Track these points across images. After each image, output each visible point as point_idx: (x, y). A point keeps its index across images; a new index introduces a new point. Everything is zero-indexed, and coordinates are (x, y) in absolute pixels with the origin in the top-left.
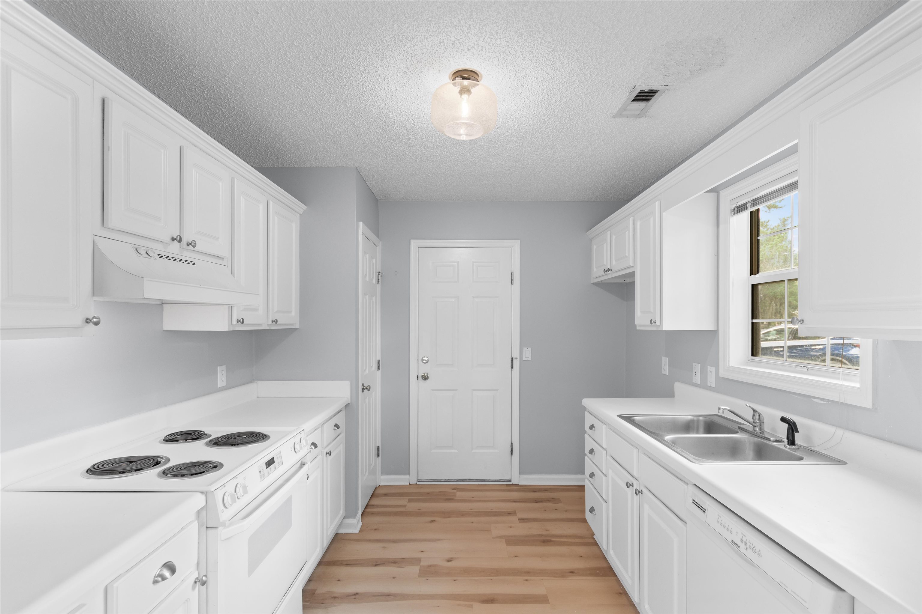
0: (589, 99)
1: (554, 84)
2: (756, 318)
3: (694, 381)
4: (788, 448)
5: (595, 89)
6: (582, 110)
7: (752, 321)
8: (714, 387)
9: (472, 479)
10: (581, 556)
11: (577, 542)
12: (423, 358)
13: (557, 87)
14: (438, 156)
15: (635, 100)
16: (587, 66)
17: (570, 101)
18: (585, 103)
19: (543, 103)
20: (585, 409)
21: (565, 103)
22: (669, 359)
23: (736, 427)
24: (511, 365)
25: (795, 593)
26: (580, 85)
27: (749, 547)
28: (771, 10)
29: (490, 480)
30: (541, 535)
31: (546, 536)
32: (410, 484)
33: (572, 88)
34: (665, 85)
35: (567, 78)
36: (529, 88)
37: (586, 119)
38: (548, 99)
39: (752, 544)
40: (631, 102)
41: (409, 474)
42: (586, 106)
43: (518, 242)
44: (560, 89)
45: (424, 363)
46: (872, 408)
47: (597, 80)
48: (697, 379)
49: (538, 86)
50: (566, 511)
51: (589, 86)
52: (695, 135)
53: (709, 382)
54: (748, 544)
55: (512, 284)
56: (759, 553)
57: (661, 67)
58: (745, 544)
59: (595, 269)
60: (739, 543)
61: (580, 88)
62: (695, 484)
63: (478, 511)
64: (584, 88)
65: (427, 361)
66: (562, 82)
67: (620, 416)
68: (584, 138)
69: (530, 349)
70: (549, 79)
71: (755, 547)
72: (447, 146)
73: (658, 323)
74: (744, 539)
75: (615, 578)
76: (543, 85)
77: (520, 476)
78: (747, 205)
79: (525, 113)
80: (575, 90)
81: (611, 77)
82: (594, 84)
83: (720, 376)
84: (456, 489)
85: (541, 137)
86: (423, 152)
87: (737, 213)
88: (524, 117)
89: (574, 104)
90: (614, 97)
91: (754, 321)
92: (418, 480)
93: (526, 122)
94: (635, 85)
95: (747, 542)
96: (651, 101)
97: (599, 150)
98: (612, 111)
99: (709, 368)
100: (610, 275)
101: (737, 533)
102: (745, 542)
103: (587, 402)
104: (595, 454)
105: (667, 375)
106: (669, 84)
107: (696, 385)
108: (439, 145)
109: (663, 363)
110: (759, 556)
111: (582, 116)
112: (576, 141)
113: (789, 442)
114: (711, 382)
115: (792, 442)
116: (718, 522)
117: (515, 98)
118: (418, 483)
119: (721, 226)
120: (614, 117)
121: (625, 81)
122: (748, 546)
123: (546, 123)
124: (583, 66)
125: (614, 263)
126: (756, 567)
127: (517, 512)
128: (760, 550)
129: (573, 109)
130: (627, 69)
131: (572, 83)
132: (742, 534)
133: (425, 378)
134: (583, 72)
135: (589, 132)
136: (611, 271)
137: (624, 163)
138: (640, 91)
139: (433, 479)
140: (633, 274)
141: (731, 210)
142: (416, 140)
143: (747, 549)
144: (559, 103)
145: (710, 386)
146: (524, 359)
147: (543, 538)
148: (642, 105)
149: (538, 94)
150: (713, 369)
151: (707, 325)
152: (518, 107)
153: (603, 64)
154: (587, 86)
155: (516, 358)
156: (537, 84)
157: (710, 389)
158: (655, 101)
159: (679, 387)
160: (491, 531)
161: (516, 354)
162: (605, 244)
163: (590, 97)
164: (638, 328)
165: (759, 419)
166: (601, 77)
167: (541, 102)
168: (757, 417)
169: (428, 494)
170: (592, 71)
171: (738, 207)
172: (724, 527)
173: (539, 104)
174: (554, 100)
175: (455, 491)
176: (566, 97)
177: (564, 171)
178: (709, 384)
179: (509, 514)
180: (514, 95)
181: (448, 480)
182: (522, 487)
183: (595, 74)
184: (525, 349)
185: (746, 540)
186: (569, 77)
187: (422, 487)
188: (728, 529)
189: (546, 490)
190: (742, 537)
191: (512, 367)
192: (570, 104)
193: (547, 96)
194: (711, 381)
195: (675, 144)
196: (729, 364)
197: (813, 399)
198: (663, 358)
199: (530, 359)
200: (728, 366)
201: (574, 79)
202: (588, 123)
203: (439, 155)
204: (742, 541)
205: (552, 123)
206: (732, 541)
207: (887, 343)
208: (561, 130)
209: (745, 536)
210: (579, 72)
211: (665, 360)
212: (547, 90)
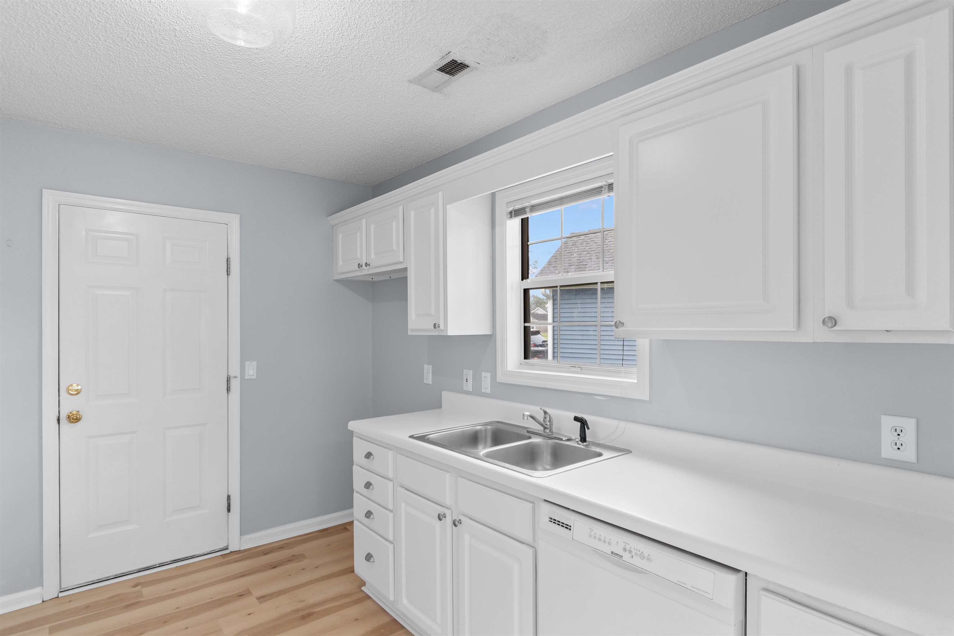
0: (395, 49)
1: (364, 12)
2: (527, 323)
3: (465, 389)
4: (581, 446)
5: (407, 39)
6: (380, 61)
7: (524, 325)
8: (490, 393)
9: (163, 562)
10: (357, 619)
11: (348, 602)
12: (68, 387)
13: (365, 18)
14: (135, 61)
15: (442, 70)
16: (414, 5)
17: (372, 43)
18: (387, 52)
19: (337, 33)
20: (351, 433)
21: (364, 44)
22: (432, 366)
23: (525, 432)
24: (228, 387)
25: (696, 588)
26: (393, 27)
27: (635, 555)
28: (595, 20)
29: (194, 556)
30: (297, 611)
31: (303, 609)
32: (43, 601)
33: (382, 27)
34: (477, 63)
35: (384, 11)
36: (330, 5)
37: (378, 74)
38: (346, 30)
39: (638, 550)
40: (437, 70)
41: (41, 584)
42: (386, 57)
43: (238, 217)
44: (368, 23)
45: (71, 394)
46: (649, 400)
47: (415, 28)
48: (469, 386)
49: (343, 8)
50: (316, 568)
51: (402, 33)
52: (473, 128)
53: (484, 388)
54: (634, 551)
55: (228, 275)
56: (649, 557)
57: (485, 40)
58: (630, 553)
59: (341, 263)
60: (621, 552)
61: (392, 30)
62: (545, 500)
63: (188, 607)
64: (396, 32)
65: (78, 392)
66: (375, 14)
67: (411, 437)
68: (364, 97)
69: (255, 363)
70: (361, 3)
71: (642, 552)
72: (159, 49)
73: (442, 327)
74: (628, 547)
75: (404, 630)
76: (350, 8)
77: (241, 538)
78: (526, 210)
79: (307, 39)
80: (385, 32)
81: (431, 30)
82: (409, 32)
83: (498, 381)
84: (138, 585)
85: (312, 79)
86: (107, 45)
87: (515, 216)
88: (303, 45)
89: (374, 49)
90: (422, 57)
91: (526, 324)
92: (61, 590)
93: (302, 52)
94: (449, 51)
95: (632, 549)
96: (456, 76)
97: (373, 118)
98: (411, 74)
99: (484, 374)
100: (366, 271)
101: (617, 543)
102: (629, 550)
103: (353, 425)
104: (373, 487)
105: (430, 384)
106: (481, 63)
107: (467, 393)
108: (144, 43)
109: (425, 371)
110: (649, 561)
111: (376, 68)
112: (352, 99)
113: (582, 439)
114: (486, 388)
115: (583, 439)
116: (590, 536)
117: (304, 12)
118: (61, 595)
119: (498, 229)
120: (410, 81)
121: (444, 42)
122: (633, 554)
123: (328, 62)
124: (409, 3)
125: (373, 256)
126: (648, 574)
127: (250, 590)
128: (649, 555)
129: (370, 55)
130: (452, 27)
131: (385, 20)
132: (624, 542)
133: (74, 419)
134: (405, 11)
135: (373, 91)
136: (369, 266)
137: (392, 141)
138: (453, 60)
139: (93, 580)
140: (405, 269)
141: (507, 213)
142: (103, 21)
143: (632, 557)
144: (358, 40)
145: (485, 392)
146: (247, 377)
147: (301, 613)
148: (446, 77)
149: (337, 18)
150: (489, 375)
151: (484, 330)
152: (301, 27)
153: (432, 10)
154: (401, 32)
155: (236, 377)
156: (342, 3)
157: (485, 395)
158: (462, 77)
159: (446, 396)
160: (221, 630)
161: (235, 371)
162: (358, 234)
163: (396, 48)
164: (410, 333)
165: (550, 421)
166: (421, 27)
167: (336, 30)
168: (548, 419)
169: (88, 607)
170: (416, 15)
171: (515, 211)
172: (599, 540)
173: (332, 33)
174: (353, 35)
175: (138, 588)
176: (369, 36)
177: (319, 134)
178: (483, 391)
179: (241, 596)
180: (305, 7)
181: (122, 574)
182: (246, 553)
183: (416, 20)
184: (247, 363)
185: (631, 548)
186: (386, 10)
187: (69, 599)
188: (604, 542)
189: (281, 548)
190: (625, 546)
191: (228, 389)
192: (370, 47)
193: (347, 26)
194: (486, 385)
195: (451, 133)
196: (507, 368)
197: (594, 397)
198: (426, 366)
199: (255, 377)
200: (506, 371)
201: (391, 17)
202: (378, 80)
203: (136, 59)
204: (625, 550)
205: (336, 64)
206: (612, 553)
207: (660, 343)
208: (342, 78)
209: (628, 544)
210: (400, 9)
211: (428, 369)
212: (351, 17)
